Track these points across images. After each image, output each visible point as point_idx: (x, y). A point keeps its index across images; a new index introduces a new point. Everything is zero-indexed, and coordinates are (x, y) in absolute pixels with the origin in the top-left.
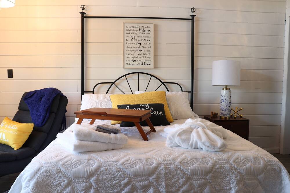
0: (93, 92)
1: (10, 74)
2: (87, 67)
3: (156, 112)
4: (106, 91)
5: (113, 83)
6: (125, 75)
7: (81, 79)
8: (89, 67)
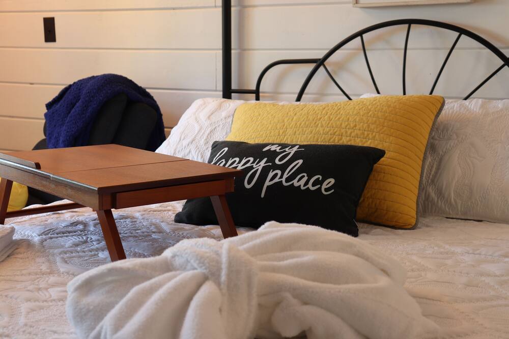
0: (257, 93)
1: (50, 30)
2: (245, 7)
3: (306, 178)
4: (298, 90)
5: (320, 63)
6: (360, 34)
7: (221, 47)
8: (249, 6)
